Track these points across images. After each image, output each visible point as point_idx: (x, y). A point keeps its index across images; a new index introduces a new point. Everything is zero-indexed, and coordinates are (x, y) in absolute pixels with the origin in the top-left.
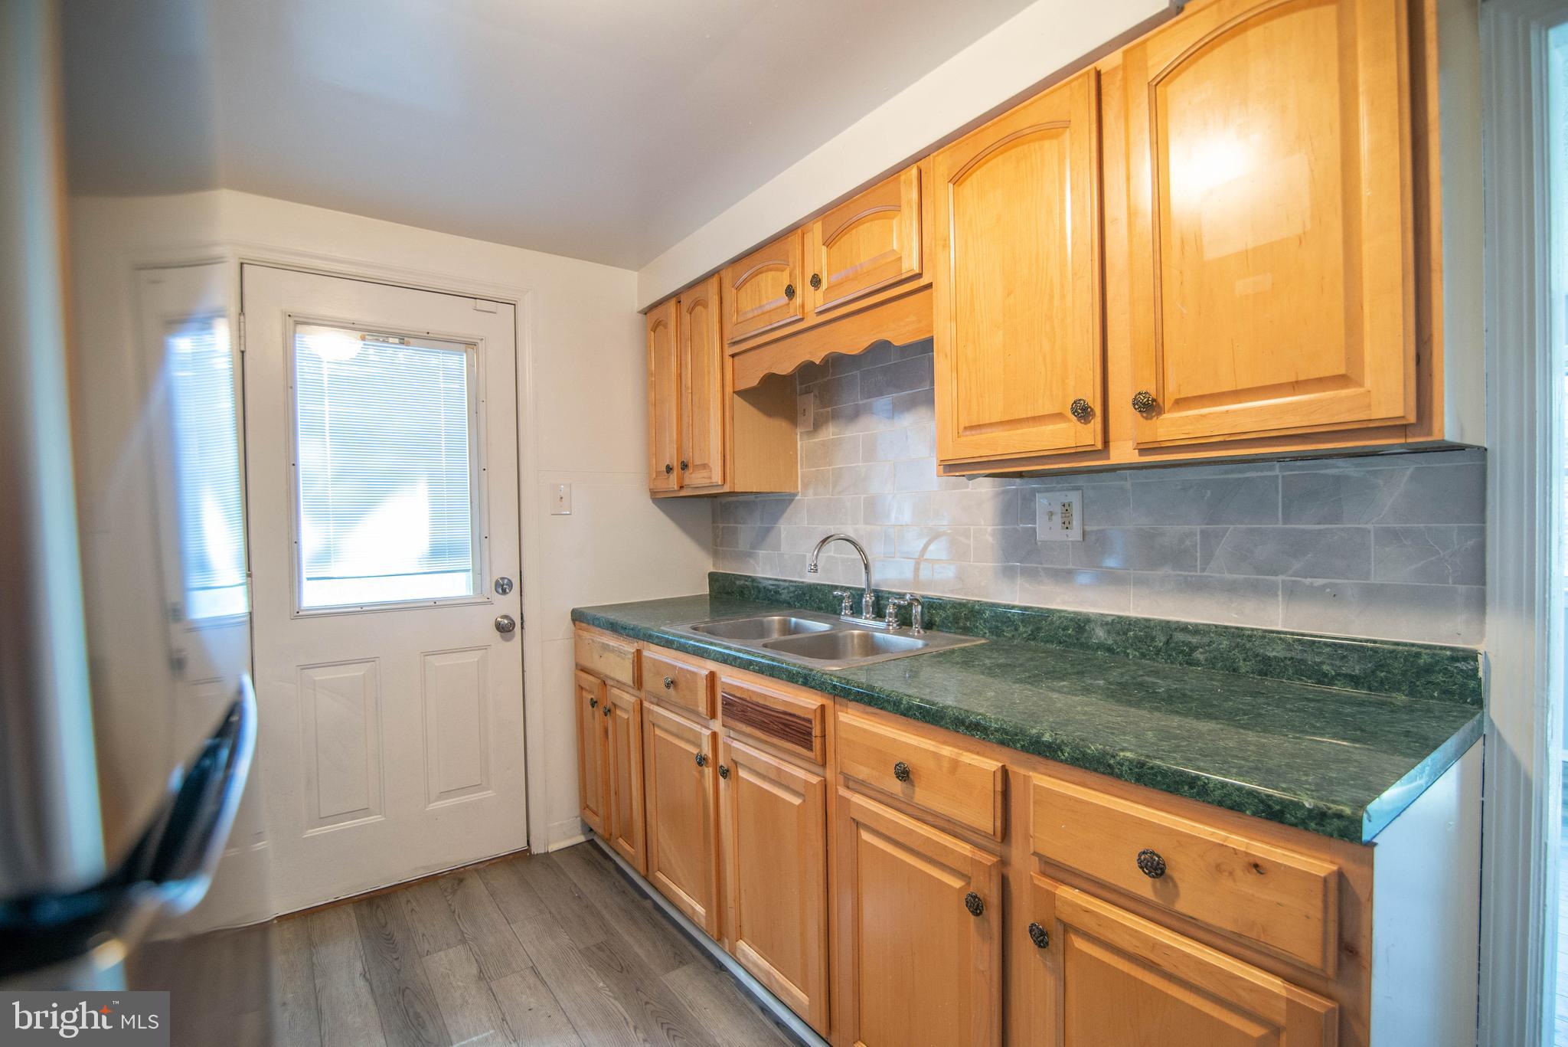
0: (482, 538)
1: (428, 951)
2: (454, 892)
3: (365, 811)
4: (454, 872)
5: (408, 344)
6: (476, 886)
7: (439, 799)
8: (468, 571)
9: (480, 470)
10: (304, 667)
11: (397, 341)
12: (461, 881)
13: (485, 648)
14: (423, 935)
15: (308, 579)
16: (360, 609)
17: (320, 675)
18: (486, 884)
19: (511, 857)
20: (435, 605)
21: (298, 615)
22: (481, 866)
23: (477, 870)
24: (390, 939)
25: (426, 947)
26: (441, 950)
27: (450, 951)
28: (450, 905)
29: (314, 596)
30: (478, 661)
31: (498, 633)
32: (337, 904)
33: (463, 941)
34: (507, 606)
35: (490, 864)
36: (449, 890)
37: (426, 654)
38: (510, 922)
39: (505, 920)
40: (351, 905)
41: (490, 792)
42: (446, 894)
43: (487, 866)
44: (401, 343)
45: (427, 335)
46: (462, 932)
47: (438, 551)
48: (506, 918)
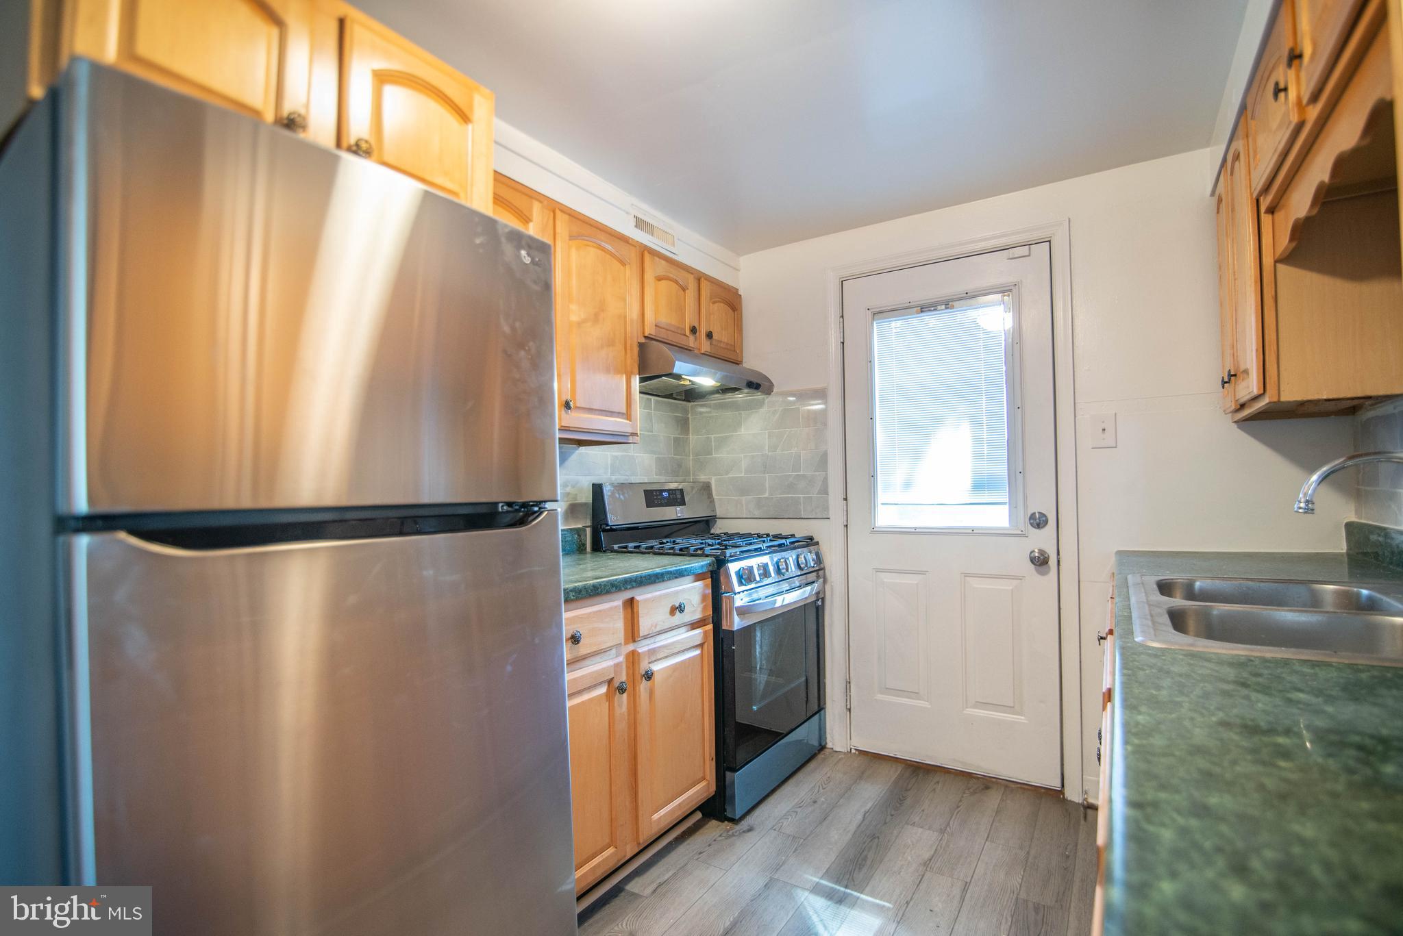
0: (1017, 474)
1: (914, 823)
2: (974, 793)
3: (915, 695)
4: (986, 778)
5: (952, 307)
6: (993, 799)
7: (975, 707)
8: (1005, 503)
9: (1017, 408)
10: (878, 570)
11: (943, 307)
12: (987, 788)
13: (1020, 578)
14: (923, 811)
15: (882, 504)
16: (914, 530)
17: (888, 578)
18: (1002, 800)
19: (1043, 790)
20: (973, 532)
21: (874, 531)
22: (1013, 786)
23: (1006, 787)
24: (901, 800)
25: (917, 819)
26: (921, 827)
27: (928, 832)
28: (961, 801)
29: (886, 517)
30: (1012, 590)
31: (1033, 565)
32: (895, 760)
33: (942, 831)
34: (1043, 540)
35: (1021, 788)
36: (971, 790)
37: (966, 575)
38: (989, 839)
39: (986, 836)
40: (903, 765)
41: (1023, 718)
42: (967, 792)
43: (1018, 787)
44: (946, 308)
45: (965, 295)
46: (948, 824)
47: (979, 485)
48: (988, 835)
